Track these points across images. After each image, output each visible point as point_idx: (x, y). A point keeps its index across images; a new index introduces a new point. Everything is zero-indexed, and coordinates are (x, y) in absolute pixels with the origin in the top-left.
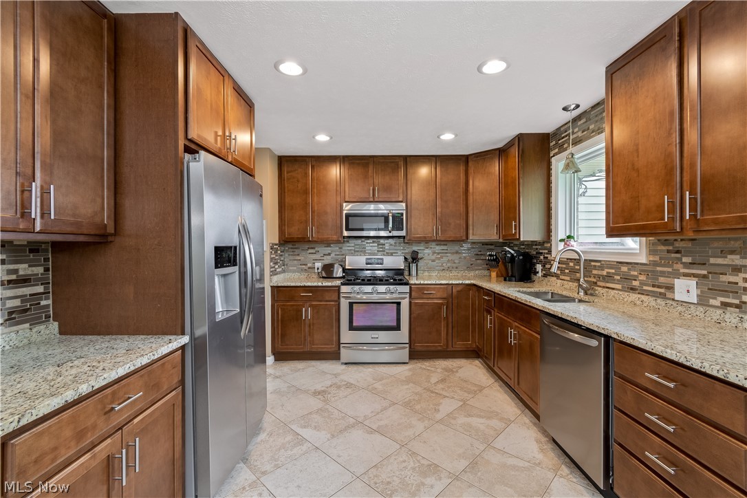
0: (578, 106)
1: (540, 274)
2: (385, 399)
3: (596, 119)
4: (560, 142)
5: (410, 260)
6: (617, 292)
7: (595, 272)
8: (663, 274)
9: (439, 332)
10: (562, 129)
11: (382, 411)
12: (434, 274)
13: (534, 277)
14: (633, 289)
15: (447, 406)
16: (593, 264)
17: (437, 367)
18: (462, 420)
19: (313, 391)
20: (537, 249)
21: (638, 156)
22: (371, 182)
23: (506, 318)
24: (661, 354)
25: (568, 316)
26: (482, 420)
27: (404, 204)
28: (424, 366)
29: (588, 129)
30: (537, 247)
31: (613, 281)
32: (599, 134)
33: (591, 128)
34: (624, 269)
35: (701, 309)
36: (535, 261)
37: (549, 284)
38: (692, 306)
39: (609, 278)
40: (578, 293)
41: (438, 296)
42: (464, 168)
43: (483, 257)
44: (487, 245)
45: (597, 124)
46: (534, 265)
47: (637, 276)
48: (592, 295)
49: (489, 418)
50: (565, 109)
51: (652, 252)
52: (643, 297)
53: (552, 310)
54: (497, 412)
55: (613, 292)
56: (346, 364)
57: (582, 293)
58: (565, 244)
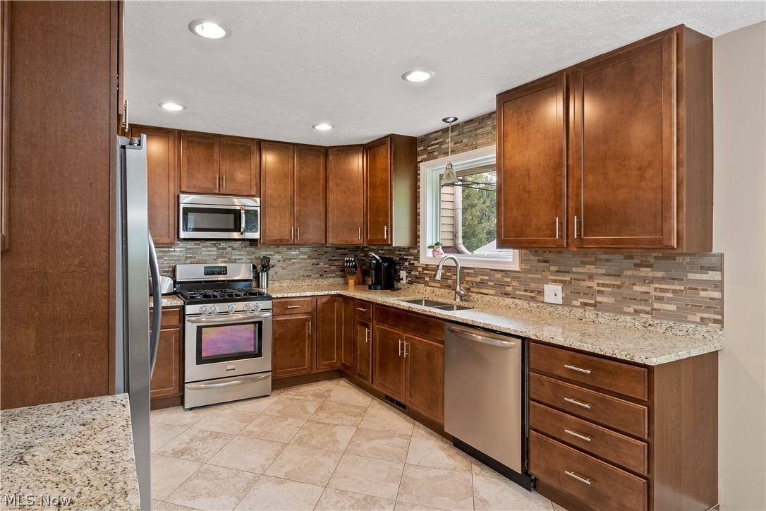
0: (456, 119)
1: (404, 281)
2: (272, 442)
3: (470, 134)
4: (429, 148)
5: (259, 267)
6: (492, 297)
7: (468, 279)
8: (533, 280)
9: (302, 353)
10: (432, 136)
11: (277, 456)
12: (285, 284)
13: (397, 285)
14: (507, 294)
15: (344, 435)
16: (466, 271)
17: (305, 394)
18: (366, 446)
19: (171, 451)
20: (400, 255)
21: (529, 180)
22: (216, 168)
23: (392, 330)
24: (579, 348)
25: (480, 323)
26: (385, 441)
27: (258, 199)
28: (289, 396)
29: (461, 142)
30: (401, 253)
31: (487, 287)
32: (473, 149)
33: (464, 141)
34: (498, 276)
35: (567, 309)
36: (398, 267)
37: (416, 291)
38: (560, 307)
39: (482, 284)
40: (455, 300)
41: (303, 311)
42: (324, 161)
43: (336, 263)
44: (340, 249)
45: (470, 139)
46: (397, 271)
47: (510, 283)
48: (466, 300)
49: (389, 437)
50: (444, 120)
51: (522, 261)
52: (517, 301)
53: (460, 319)
54: (393, 430)
55: (487, 298)
56: (191, 409)
57: (458, 300)
58: (434, 251)
